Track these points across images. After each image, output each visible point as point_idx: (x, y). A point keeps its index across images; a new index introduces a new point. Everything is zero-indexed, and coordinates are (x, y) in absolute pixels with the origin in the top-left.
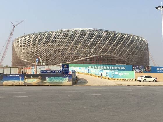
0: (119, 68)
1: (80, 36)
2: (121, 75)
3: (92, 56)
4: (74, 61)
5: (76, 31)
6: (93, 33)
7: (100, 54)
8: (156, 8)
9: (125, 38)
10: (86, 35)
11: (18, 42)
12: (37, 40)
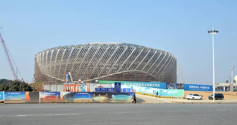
0: (154, 85)
1: (109, 50)
2: (170, 93)
3: (121, 72)
4: (103, 77)
5: (105, 45)
6: (123, 48)
7: (129, 69)
8: (208, 32)
9: (155, 54)
10: (115, 49)
11: (42, 57)
12: (63, 55)
